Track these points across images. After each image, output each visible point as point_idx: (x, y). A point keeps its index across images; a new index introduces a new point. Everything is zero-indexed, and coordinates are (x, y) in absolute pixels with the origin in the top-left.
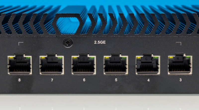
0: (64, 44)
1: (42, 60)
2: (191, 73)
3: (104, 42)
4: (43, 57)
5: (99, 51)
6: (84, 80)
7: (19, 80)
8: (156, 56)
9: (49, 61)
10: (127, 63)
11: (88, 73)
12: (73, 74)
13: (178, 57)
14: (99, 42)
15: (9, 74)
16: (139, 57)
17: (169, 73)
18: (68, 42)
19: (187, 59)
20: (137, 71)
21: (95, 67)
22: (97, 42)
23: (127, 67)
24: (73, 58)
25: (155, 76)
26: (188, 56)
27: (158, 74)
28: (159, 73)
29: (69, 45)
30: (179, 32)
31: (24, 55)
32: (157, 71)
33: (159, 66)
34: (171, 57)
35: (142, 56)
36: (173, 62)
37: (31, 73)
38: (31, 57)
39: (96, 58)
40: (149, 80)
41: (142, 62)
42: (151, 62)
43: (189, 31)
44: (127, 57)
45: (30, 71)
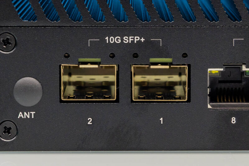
7: (234, 120)
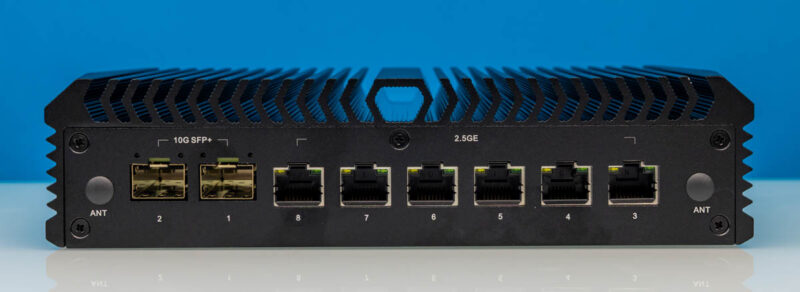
0: (391, 141)
1: (345, 176)
2: (656, 202)
3: (474, 138)
4: (347, 169)
5: (465, 156)
6: (434, 217)
7: (297, 218)
8: (583, 167)
9: (357, 179)
10: (523, 182)
11: (442, 204)
12: (409, 204)
13: (627, 168)
14: (465, 138)
15: (276, 205)
16: (547, 169)
17: (610, 203)
18: (399, 139)
19: (648, 172)
20: (544, 198)
21: (456, 189)
22: (460, 138)
23: (523, 189)
24: (410, 171)
25: (581, 208)
26: (649, 167)
27: (587, 204)
28: (589, 203)
29: (402, 145)
30: (631, 115)
31: (308, 166)
32: (586, 197)
33: (590, 188)
34: (614, 168)
35: (554, 167)
36: (617, 179)
37: (322, 204)
38: (322, 169)
39: (459, 171)
40: (568, 217)
41: (553, 181)
42: (572, 180)
43: (652, 115)
44: (522, 168)
45: (319, 199)
